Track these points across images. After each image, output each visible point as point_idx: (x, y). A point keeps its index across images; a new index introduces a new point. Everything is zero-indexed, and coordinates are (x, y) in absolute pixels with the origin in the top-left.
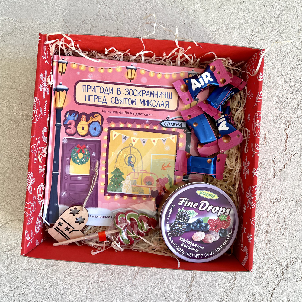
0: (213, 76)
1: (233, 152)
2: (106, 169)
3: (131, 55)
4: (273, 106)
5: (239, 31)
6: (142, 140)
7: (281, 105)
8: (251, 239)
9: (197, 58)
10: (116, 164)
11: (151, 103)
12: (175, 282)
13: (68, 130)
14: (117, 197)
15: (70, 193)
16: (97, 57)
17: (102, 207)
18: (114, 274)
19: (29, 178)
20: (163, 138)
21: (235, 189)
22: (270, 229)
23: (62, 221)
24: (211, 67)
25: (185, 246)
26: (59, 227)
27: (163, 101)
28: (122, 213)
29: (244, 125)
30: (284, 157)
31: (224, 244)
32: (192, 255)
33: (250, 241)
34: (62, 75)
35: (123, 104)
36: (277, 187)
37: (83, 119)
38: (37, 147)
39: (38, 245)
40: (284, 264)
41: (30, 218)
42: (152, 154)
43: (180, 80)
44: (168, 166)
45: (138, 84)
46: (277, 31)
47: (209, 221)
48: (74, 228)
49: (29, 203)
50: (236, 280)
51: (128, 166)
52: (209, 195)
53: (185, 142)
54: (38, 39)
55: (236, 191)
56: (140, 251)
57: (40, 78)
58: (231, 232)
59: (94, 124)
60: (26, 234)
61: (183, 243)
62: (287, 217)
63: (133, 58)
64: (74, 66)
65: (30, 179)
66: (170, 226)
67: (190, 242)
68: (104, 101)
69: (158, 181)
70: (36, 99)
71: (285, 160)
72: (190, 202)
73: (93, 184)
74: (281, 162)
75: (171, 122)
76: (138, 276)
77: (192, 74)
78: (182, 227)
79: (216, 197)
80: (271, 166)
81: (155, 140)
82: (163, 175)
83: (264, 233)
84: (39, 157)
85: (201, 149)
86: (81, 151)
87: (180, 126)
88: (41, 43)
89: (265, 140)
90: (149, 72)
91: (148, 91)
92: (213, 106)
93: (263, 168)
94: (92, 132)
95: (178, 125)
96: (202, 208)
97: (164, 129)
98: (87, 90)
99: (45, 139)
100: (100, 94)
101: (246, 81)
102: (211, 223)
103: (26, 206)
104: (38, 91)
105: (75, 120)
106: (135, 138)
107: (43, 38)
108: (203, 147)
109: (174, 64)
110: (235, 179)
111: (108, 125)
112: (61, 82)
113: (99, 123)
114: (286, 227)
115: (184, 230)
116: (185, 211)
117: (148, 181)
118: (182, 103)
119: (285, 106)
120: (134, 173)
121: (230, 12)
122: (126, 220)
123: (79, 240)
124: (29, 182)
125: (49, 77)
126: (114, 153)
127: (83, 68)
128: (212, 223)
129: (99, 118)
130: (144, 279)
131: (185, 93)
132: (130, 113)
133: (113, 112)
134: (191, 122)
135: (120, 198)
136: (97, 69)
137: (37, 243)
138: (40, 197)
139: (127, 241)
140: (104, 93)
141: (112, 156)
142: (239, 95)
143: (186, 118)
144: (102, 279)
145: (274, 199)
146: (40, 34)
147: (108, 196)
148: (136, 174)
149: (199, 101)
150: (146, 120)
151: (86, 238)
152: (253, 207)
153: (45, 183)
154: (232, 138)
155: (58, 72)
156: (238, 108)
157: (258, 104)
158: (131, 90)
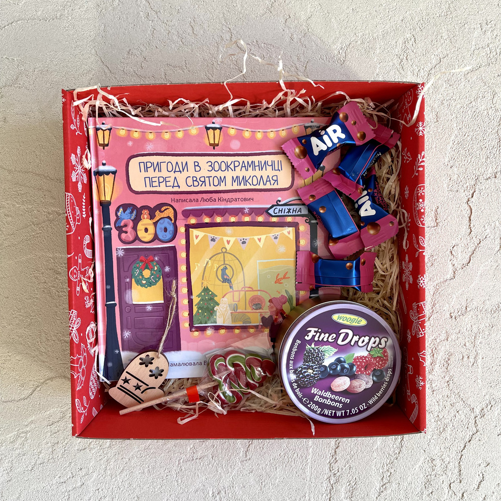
0: (344, 130)
1: (385, 248)
2: (188, 291)
3: (211, 106)
4: (446, 164)
5: (382, 44)
6: (241, 240)
7: (459, 160)
8: (422, 383)
9: (316, 101)
10: (203, 281)
11: (250, 181)
12: (310, 451)
13: (123, 236)
14: (209, 332)
15: (136, 333)
16: (156, 114)
17: (188, 349)
18: (215, 446)
19: (71, 319)
20: (274, 234)
21: (392, 304)
22: (452, 359)
23: (129, 377)
24: (341, 116)
25: (321, 400)
26: (126, 385)
27: (268, 176)
28: (220, 356)
29: (400, 204)
30: (469, 244)
31: (380, 392)
32: (332, 412)
33: (420, 387)
34: (104, 149)
35: (205, 186)
36: (459, 292)
37: (145, 216)
38: (79, 270)
39: (96, 414)
40: (477, 410)
41: (81, 379)
42: (258, 261)
43: (293, 139)
44: (284, 277)
45: (227, 153)
46: (445, 38)
47: (355, 359)
48: (148, 386)
49: (75, 358)
50: (404, 439)
51: (223, 282)
52: (352, 321)
53: (309, 236)
54: (60, 100)
55: (394, 309)
56: (253, 411)
57: (71, 161)
58: (390, 372)
59: (163, 223)
60: (76, 404)
61: (317, 396)
62: (478, 337)
63: (215, 110)
64: (122, 133)
65: (73, 321)
66: (295, 373)
67: (328, 394)
68: (176, 184)
69: (270, 301)
70: (68, 196)
71: (470, 249)
72: (323, 334)
73: (171, 315)
74: (464, 252)
75: (284, 207)
76: (253, 446)
77: (310, 127)
78: (314, 373)
79: (363, 322)
80: (449, 261)
81: (260, 238)
82: (277, 291)
83: (442, 365)
84: (83, 284)
85: (335, 247)
86: (147, 266)
87: (299, 213)
88: (67, 105)
89: (436, 219)
90: (242, 130)
91: (243, 162)
92: (348, 178)
93: (436, 264)
94: (161, 235)
95: (296, 211)
96: (343, 341)
97: (274, 219)
98: (146, 169)
99: (88, 253)
100: (168, 174)
101: (398, 133)
102: (358, 362)
103: (72, 362)
104: (70, 184)
105: (132, 219)
106: (229, 239)
107: (68, 97)
108: (337, 243)
109: (281, 112)
110: (392, 289)
111: (185, 221)
112: (103, 160)
113: (171, 220)
114: (477, 354)
115: (318, 376)
116: (317, 349)
117: (256, 303)
118: (300, 175)
119: (466, 161)
120: (232, 293)
121: (367, 15)
122: (226, 366)
123: (158, 403)
124: (72, 326)
125: (84, 156)
126: (199, 264)
127: (136, 135)
128: (360, 362)
129: (170, 212)
130: (263, 449)
131: (303, 160)
132: (217, 200)
133: (191, 201)
134: (315, 206)
135: (215, 332)
136: (158, 134)
137: (95, 412)
138: (91, 343)
139: (232, 399)
140: (174, 172)
141: (196, 269)
142: (388, 157)
143: (308, 199)
144: (199, 455)
145: (456, 311)
146: (63, 91)
147: (196, 331)
148: (236, 294)
149: (325, 171)
150: (244, 209)
151: (168, 399)
152: (422, 334)
153: (96, 320)
154: (382, 228)
155: (98, 145)
156: (389, 176)
157: (420, 172)
158: (216, 163)
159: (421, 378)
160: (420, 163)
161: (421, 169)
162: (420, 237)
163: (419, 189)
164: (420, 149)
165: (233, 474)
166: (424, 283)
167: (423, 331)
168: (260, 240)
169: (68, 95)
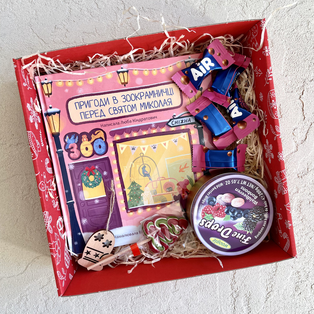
0: (213, 60)
1: (251, 137)
2: (121, 186)
3: (118, 56)
4: (282, 74)
6: (152, 146)
7: (290, 71)
8: (290, 225)
9: (191, 43)
10: (131, 178)
12: (217, 279)
13: (72, 155)
14: (140, 211)
15: (90, 219)
16: (81, 67)
17: (127, 225)
19: (45, 218)
20: (174, 139)
21: (260, 174)
22: (303, 204)
24: (210, 51)
27: (165, 100)
28: (150, 221)
29: (257, 105)
30: (304, 126)
33: (289, 228)
34: (49, 97)
35: (123, 113)
36: (302, 160)
37: (85, 139)
38: (45, 183)
41: (58, 257)
42: (166, 159)
43: (179, 72)
44: (185, 167)
45: (134, 88)
48: (103, 253)
49: (52, 244)
51: (144, 176)
53: (198, 137)
54: (13, 67)
55: (262, 177)
57: (28, 109)
59: (98, 142)
60: (58, 275)
63: (121, 59)
64: (60, 84)
65: (47, 219)
68: (102, 114)
69: (178, 184)
70: (29, 133)
73: (112, 204)
75: (178, 120)
77: (189, 61)
81: (165, 143)
82: (182, 177)
83: (297, 209)
84: (49, 192)
85: (217, 142)
86: (91, 173)
87: (189, 122)
88: (18, 69)
89: (280, 113)
90: (143, 70)
91: (146, 92)
92: (220, 93)
94: (98, 151)
95: (187, 121)
97: (173, 129)
98: (80, 107)
99: (49, 170)
101: (249, 57)
103: (51, 246)
104: (30, 125)
105: (76, 142)
106: (144, 146)
107: (18, 64)
108: (218, 139)
109: (167, 54)
110: (259, 164)
111: (112, 139)
112: (50, 105)
113: (103, 139)
117: (169, 188)
118: (186, 96)
120: (151, 183)
123: (111, 261)
124: (46, 222)
126: (126, 167)
127: (70, 84)
129: (101, 134)
131: (187, 85)
132: (132, 121)
133: (114, 124)
134: (200, 116)
135: (144, 211)
136: (85, 81)
137: (71, 277)
138: (61, 231)
139: (162, 249)
140: (100, 106)
141: (125, 170)
142: (245, 74)
143: (194, 112)
144: (144, 292)
145: (302, 172)
146: (14, 60)
147: (131, 212)
148: (154, 183)
149: (203, 91)
150: (151, 124)
151: (119, 255)
152: (285, 192)
153: (62, 215)
154: (248, 124)
155: (45, 94)
156: (246, 88)
157: (270, 82)
158: (128, 96)
159: (289, 222)
160: (269, 75)
161: (270, 79)
162: (276, 126)
163: (271, 93)
164: (268, 65)
165: (169, 301)
166: (283, 157)
167: (286, 190)
169: (18, 62)
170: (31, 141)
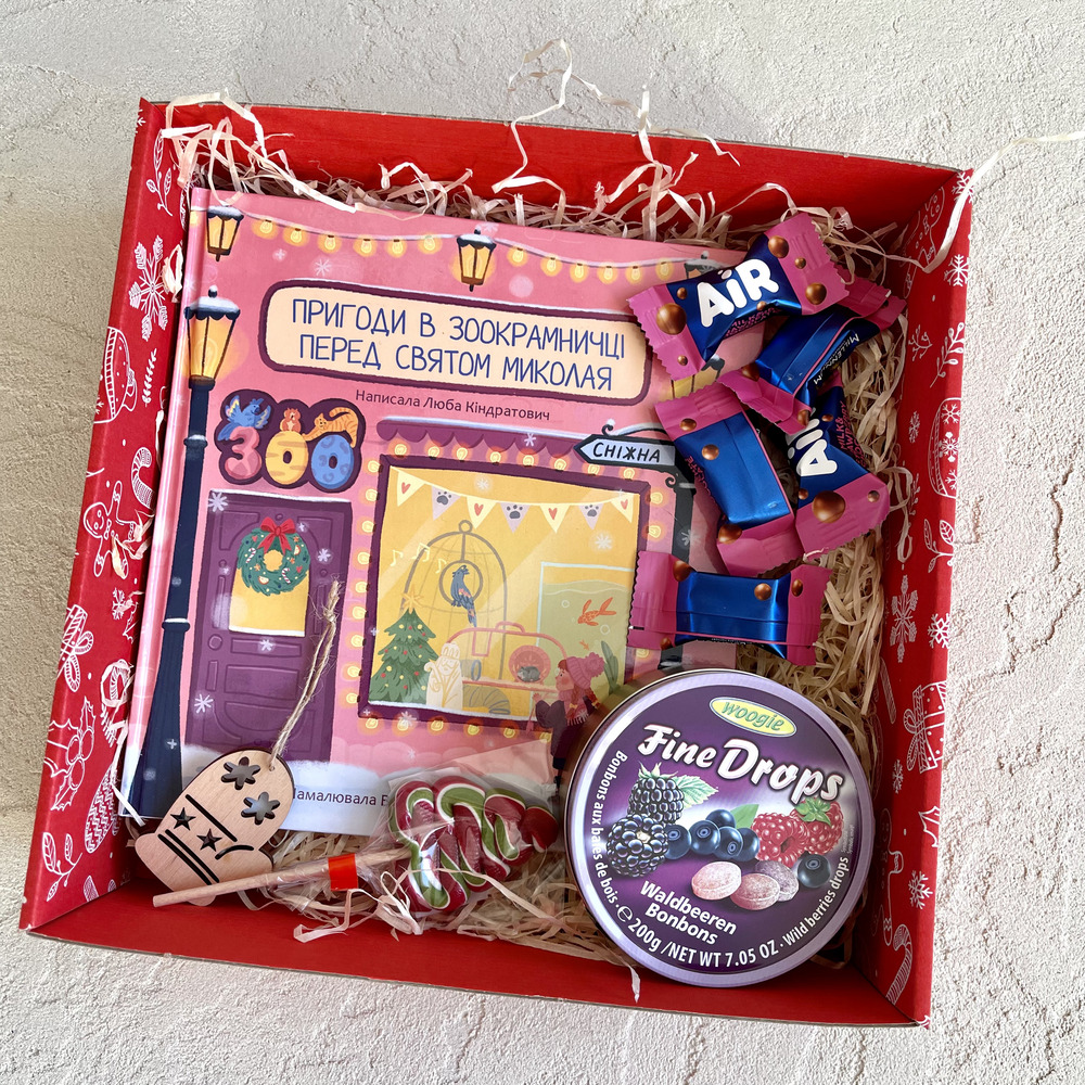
0: (777, 274)
1: (852, 563)
2: (367, 615)
3: (477, 197)
4: (1006, 400)
5: (875, 126)
6: (509, 509)
7: (1036, 396)
8: (926, 892)
9: (719, 209)
10: (406, 596)
11: (546, 373)
12: (622, 1074)
13: (232, 463)
14: (405, 724)
15: (226, 702)
16: (350, 199)
17: (348, 760)
18: (383, 1033)
19: (69, 628)
20: (588, 504)
21: (860, 706)
22: (999, 874)
23: (191, 810)
24: (772, 242)
25: (662, 916)
26: (180, 832)
27: (590, 367)
28: (424, 784)
29: (895, 460)
30: (1051, 593)
31: (815, 917)
32: (688, 953)
33: (919, 902)
34: (218, 260)
35: (440, 371)
36: (1022, 707)
37: (291, 425)
38: (109, 517)
39: (92, 898)
40: (1054, 1013)
41: (67, 786)
42: (544, 564)
43: (658, 288)
44: (603, 611)
45: (500, 302)
46: (1017, 128)
47: (758, 821)
48: (234, 839)
49: (63, 727)
50: (865, 1072)
51: (453, 604)
52: (760, 720)
53: (671, 519)
54: (132, 120)
55: (864, 711)
56: (489, 938)
57: (135, 259)
58: (843, 867)
59: (331, 444)
60: (44, 846)
61: (653, 905)
62: (1064, 825)
63: (484, 209)
64: (266, 229)
65: (73, 634)
66: (604, 835)
67: (682, 904)
68: (372, 359)
69: (563, 665)
70: (113, 335)
71: (1053, 604)
72: (684, 745)
73: (316, 669)
74: (1040, 611)
75: (619, 444)
76: (479, 1043)
77: (699, 267)
78: (653, 842)
79: (787, 728)
80: (1001, 628)
81: (556, 510)
84: (115, 554)
85: (730, 548)
86: (277, 541)
87: (654, 461)
88: (145, 133)
89: (976, 526)
90: (542, 256)
91: (536, 327)
92: (778, 386)
93: (969, 633)
94: (322, 473)
95: (646, 456)
96: (732, 769)
97: (593, 469)
98: (309, 316)
99: (142, 491)
100: (358, 334)
101: (901, 298)
102: (765, 828)
103: (53, 735)
104: (124, 309)
105: (257, 426)
106: (480, 501)
107: (152, 117)
108: (738, 537)
109: (636, 232)
110: (861, 668)
111: (382, 447)
112: (212, 284)
113: (350, 440)
114: (1061, 867)
115: (661, 853)
116: (666, 780)
117: (528, 666)
118: (663, 372)
119: (1053, 400)
120: (472, 633)
121: (845, 62)
122: (435, 811)
123: (253, 886)
124: (67, 644)
125: (168, 261)
126: (401, 554)
127: (296, 238)
128: (770, 829)
129: (349, 423)
130: (503, 1054)
131: (675, 337)
132: (464, 407)
133: (402, 401)
134: (693, 444)
135: (419, 726)
136: (348, 244)
137: (91, 890)
139: (437, 896)
140: (372, 331)
141: (393, 565)
142: (875, 349)
143: (677, 428)
144: (340, 1050)
145: (1014, 754)
146: (143, 103)
147: (373, 717)
148: (482, 637)
149: (723, 371)
150: (525, 435)
151: (279, 878)
152: (932, 763)
153: (133, 659)
154: (850, 505)
155: (206, 249)
156: (872, 395)
157: (951, 370)
158: (472, 323)
159: (923, 878)
160: (953, 349)
161: (953, 362)
162: (942, 522)
163: (946, 409)
164: (954, 316)
166: (945, 634)
167: (937, 756)
168: (553, 513)
169: (153, 115)
170: (109, 361)
